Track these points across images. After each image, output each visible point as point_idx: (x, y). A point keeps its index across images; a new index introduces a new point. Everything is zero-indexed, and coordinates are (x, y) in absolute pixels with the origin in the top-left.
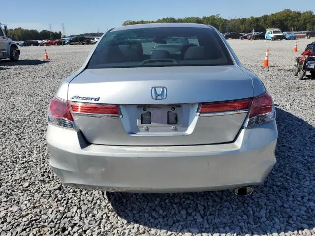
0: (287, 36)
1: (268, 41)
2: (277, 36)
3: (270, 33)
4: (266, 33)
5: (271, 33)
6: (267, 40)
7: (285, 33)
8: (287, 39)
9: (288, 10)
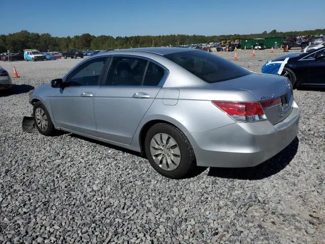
0: (48, 57)
1: (29, 62)
2: (38, 57)
3: (28, 54)
4: (25, 54)
5: (31, 54)
6: (28, 60)
7: (45, 54)
8: (48, 60)
9: (26, 32)
